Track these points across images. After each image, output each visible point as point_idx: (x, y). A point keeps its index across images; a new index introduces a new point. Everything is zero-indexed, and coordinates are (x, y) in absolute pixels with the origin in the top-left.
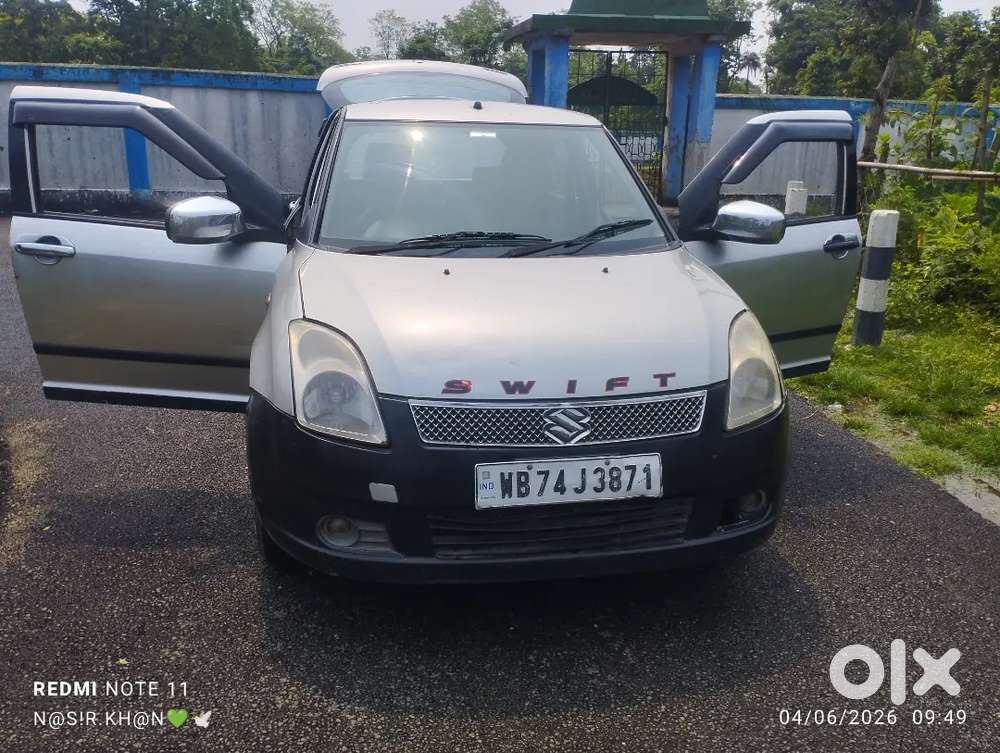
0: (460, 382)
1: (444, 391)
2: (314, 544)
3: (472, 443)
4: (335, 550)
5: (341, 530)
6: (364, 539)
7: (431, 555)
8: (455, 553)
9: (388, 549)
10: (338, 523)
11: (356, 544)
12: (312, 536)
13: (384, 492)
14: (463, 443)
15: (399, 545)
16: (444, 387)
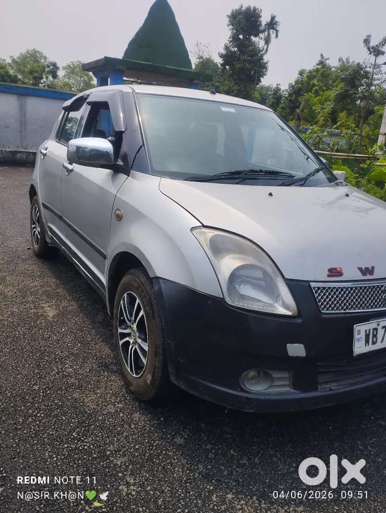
0: (335, 269)
1: (329, 276)
2: (237, 390)
3: (348, 311)
4: (254, 394)
5: (253, 378)
6: (274, 384)
7: (316, 390)
8: (328, 386)
9: (287, 389)
10: (252, 373)
11: (269, 387)
12: (236, 385)
13: (296, 350)
14: (342, 311)
15: (296, 385)
16: (328, 273)
